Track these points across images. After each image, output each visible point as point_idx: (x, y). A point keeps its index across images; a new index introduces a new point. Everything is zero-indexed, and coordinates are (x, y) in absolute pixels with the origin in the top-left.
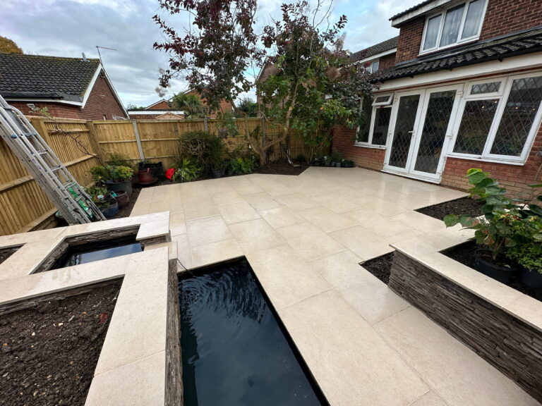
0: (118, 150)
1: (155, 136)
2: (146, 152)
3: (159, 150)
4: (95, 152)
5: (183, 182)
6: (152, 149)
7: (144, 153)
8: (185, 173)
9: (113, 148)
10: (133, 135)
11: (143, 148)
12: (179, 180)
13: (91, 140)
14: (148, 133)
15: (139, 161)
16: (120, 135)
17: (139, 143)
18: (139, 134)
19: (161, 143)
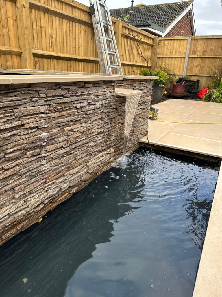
0: (168, 65)
1: (204, 53)
2: (190, 69)
3: (202, 68)
4: (152, 63)
5: (213, 101)
6: (196, 66)
7: (187, 69)
8: (217, 93)
9: (165, 62)
10: (185, 51)
11: (188, 64)
12: (209, 99)
13: (152, 53)
14: (199, 49)
15: (180, 77)
16: (175, 50)
17: (187, 58)
18: (190, 50)
19: (207, 60)
